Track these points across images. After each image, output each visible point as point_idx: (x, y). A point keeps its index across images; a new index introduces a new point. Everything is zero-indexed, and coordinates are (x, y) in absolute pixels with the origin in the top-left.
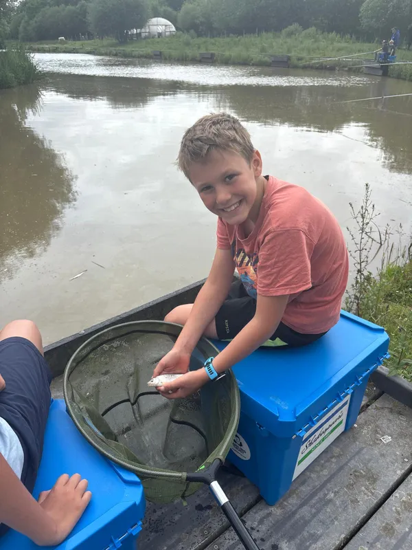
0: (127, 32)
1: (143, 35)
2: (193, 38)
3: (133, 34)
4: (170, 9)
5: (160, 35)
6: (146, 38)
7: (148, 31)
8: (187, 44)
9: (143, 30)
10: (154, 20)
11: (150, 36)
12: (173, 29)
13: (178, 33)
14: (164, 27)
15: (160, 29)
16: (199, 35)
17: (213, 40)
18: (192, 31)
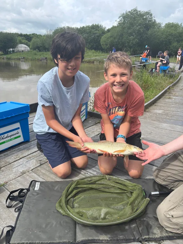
0: (8, 50)
1: (15, 51)
2: (38, 52)
3: (10, 51)
4: (27, 41)
5: (23, 51)
6: (16, 52)
7: (17, 49)
8: (36, 54)
9: (15, 49)
10: (20, 45)
11: (19, 51)
12: (29, 49)
13: (31, 50)
14: (24, 48)
15: (23, 49)
16: (40, 51)
17: (46, 53)
18: (37, 50)
